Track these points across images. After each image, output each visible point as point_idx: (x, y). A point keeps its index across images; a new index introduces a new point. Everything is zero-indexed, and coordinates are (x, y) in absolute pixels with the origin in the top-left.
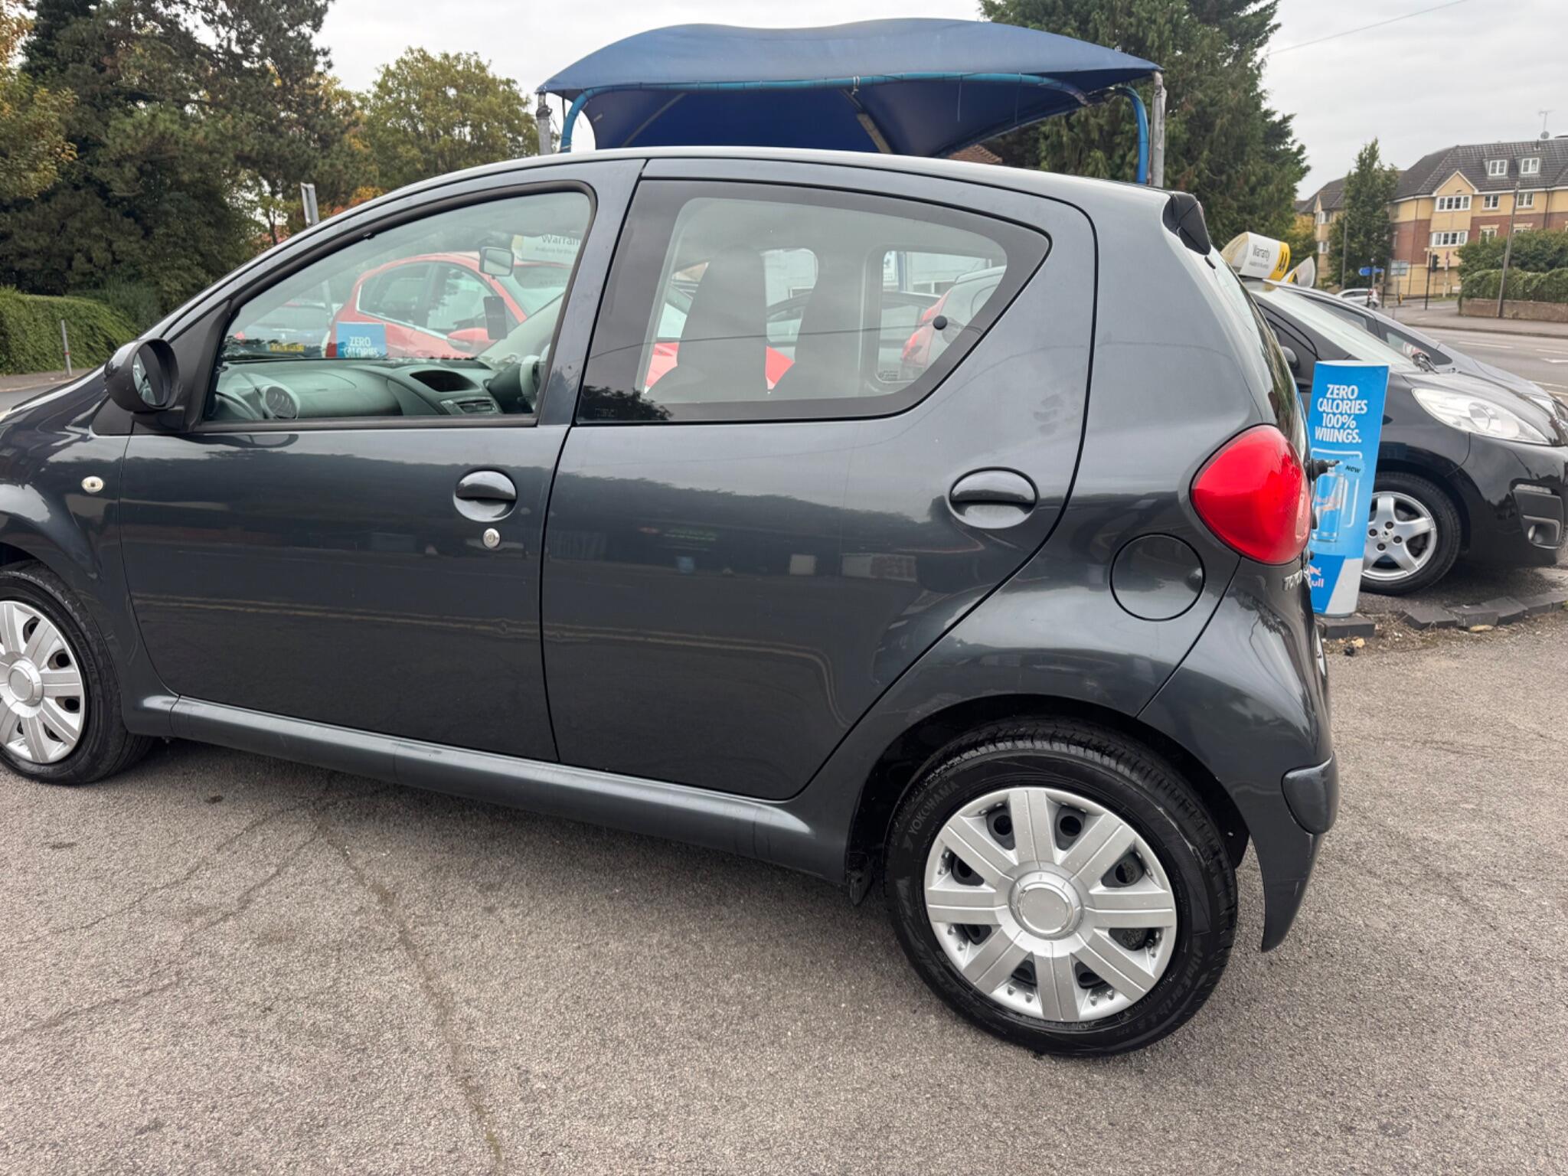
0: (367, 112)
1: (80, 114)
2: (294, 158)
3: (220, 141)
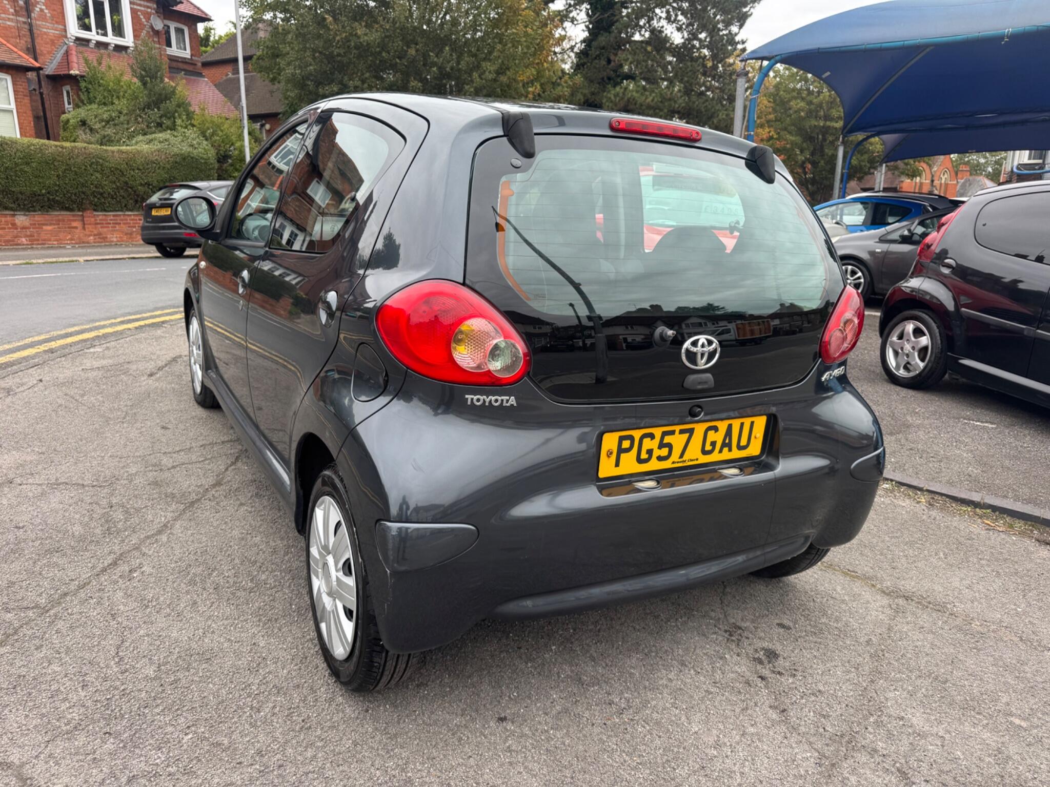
0: (778, 79)
1: (593, 89)
2: (706, 111)
3: (661, 102)
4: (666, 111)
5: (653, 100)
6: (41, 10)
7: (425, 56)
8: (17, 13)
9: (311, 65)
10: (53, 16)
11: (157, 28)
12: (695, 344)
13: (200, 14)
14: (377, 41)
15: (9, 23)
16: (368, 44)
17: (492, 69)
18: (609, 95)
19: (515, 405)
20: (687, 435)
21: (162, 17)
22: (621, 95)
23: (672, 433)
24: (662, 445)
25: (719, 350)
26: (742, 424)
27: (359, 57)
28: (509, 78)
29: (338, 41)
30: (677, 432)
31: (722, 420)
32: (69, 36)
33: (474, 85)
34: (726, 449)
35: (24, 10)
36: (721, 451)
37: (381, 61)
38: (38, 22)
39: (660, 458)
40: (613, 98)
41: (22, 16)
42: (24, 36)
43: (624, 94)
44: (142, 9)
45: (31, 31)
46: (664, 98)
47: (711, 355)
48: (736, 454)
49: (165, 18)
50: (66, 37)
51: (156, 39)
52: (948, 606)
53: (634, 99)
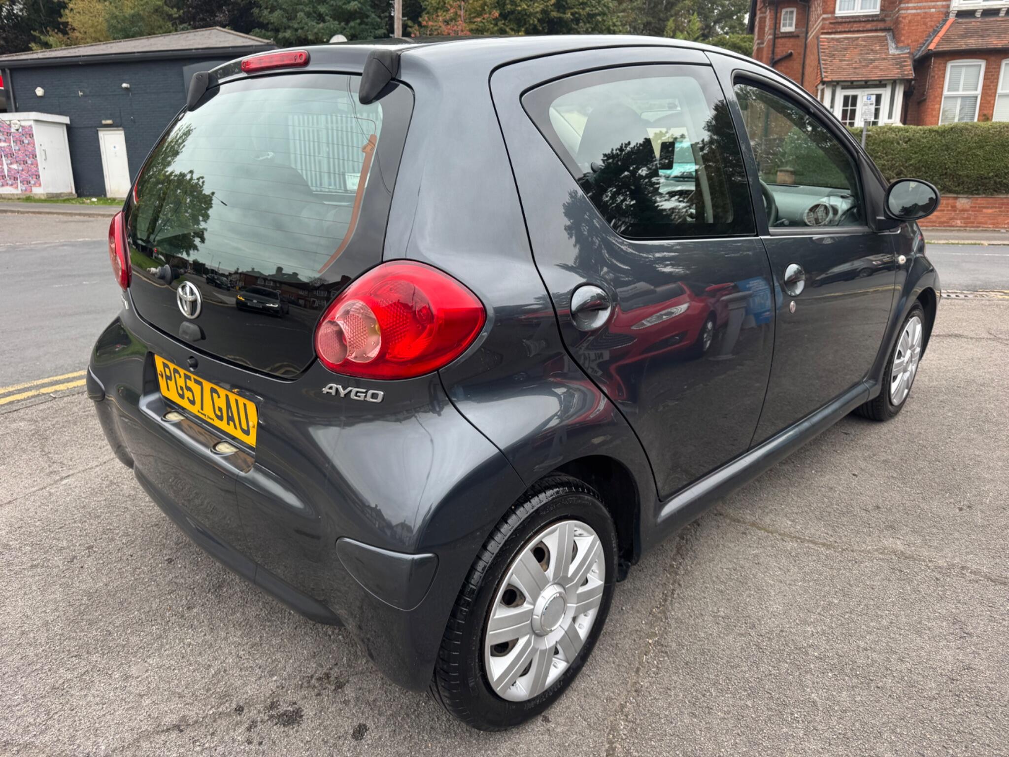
12: (183, 289)
23: (190, 378)
25: (200, 301)
30: (193, 379)
31: (219, 386)
34: (232, 424)
36: (228, 423)
39: (190, 401)
48: (240, 434)
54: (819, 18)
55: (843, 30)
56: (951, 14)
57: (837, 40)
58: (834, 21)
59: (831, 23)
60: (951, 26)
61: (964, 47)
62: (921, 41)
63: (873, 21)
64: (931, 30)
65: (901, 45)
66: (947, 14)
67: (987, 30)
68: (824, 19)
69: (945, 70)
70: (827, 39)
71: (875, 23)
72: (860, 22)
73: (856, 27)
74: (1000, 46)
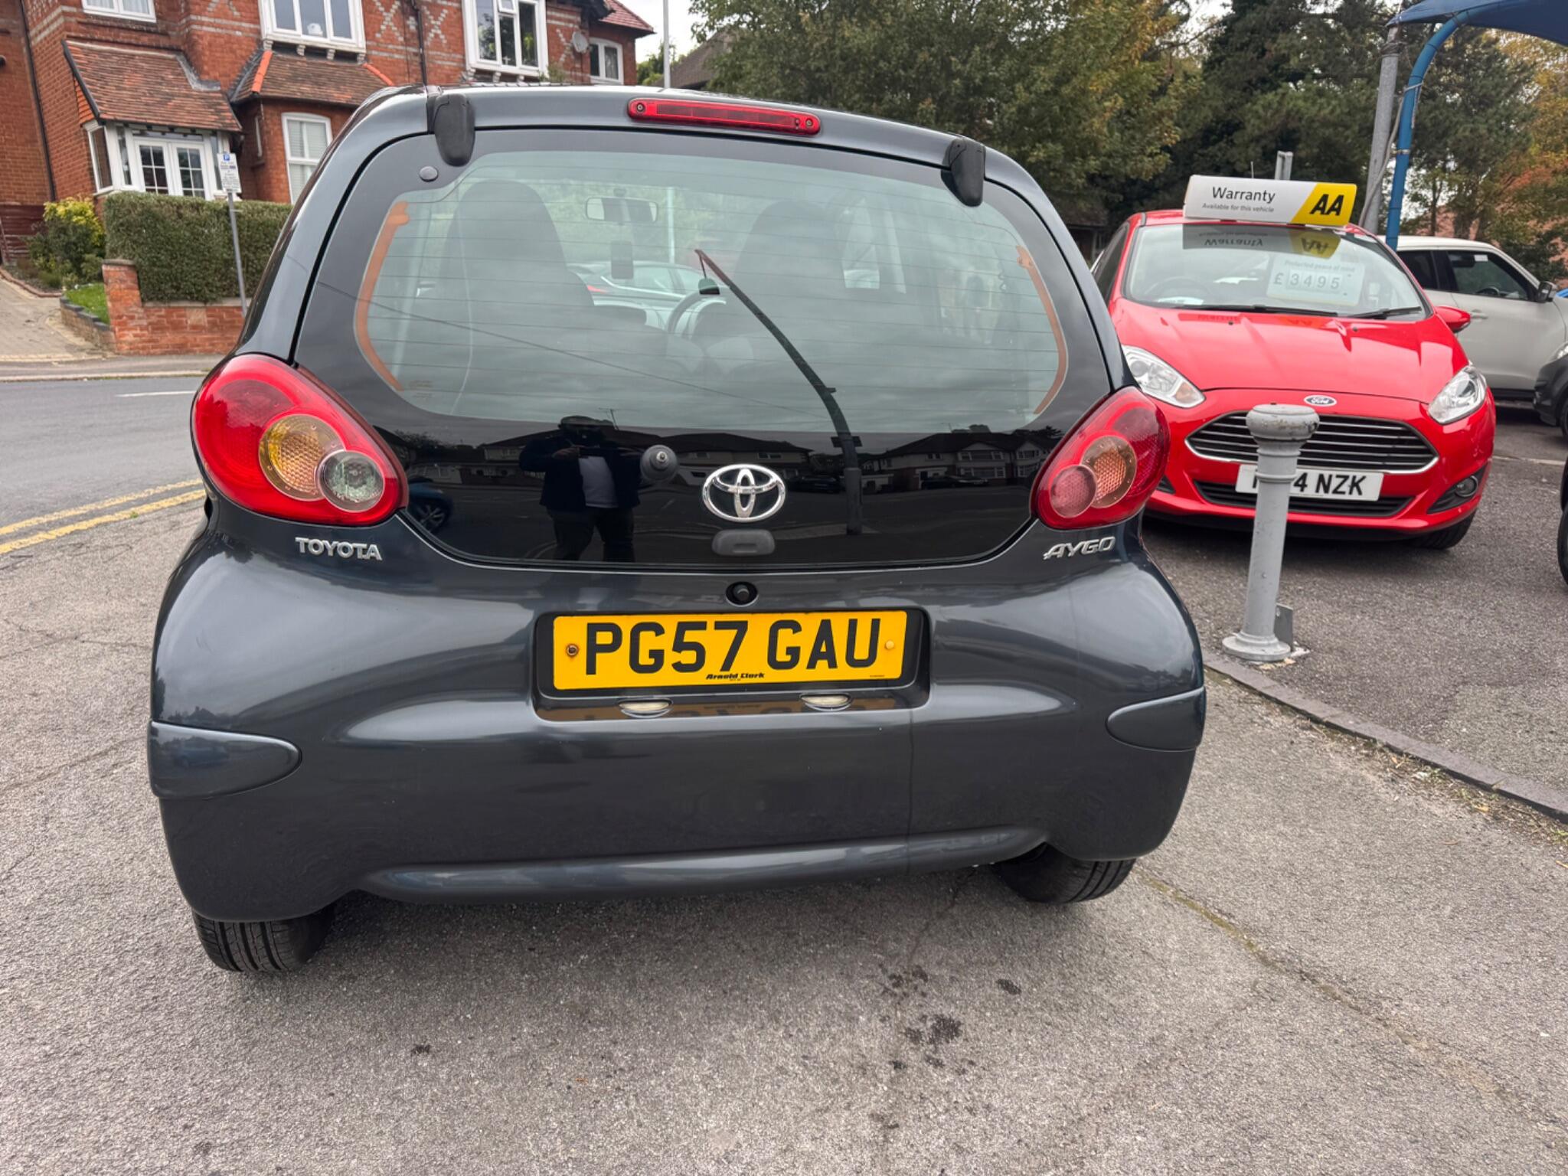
1: (1230, 100)
2: (1434, 126)
3: (1349, 113)
4: (1356, 128)
5: (1332, 112)
6: (436, 36)
7: (946, 65)
8: (407, 42)
9: (777, 87)
10: (449, 43)
11: (579, 49)
12: (730, 477)
13: (638, 26)
14: (873, 45)
15: (397, 56)
16: (859, 50)
17: (1047, 75)
18: (1255, 108)
19: (379, 557)
20: (734, 632)
21: (587, 33)
22: (1275, 106)
23: (702, 626)
24: (679, 646)
25: (782, 488)
26: (853, 624)
27: (846, 72)
28: (1074, 88)
29: (817, 49)
30: (710, 625)
31: (807, 611)
32: (468, 68)
33: (1018, 102)
34: (822, 664)
35: (415, 37)
36: (812, 665)
37: (877, 75)
38: (431, 53)
39: (679, 667)
40: (1261, 111)
41: (413, 46)
42: (414, 71)
43: (1280, 103)
44: (563, 24)
45: (422, 64)
46: (1355, 108)
47: (765, 500)
48: (844, 672)
49: (592, 35)
50: (464, 69)
51: (578, 66)
52: (1385, 1004)
53: (1298, 112)
54: (51, 10)
55: (104, 38)
56: (265, 45)
57: (99, 52)
58: (85, 20)
59: (79, 23)
60: (271, 62)
61: (298, 96)
62: (233, 76)
63: (149, 32)
64: (243, 62)
65: (206, 77)
66: (260, 43)
67: (320, 76)
68: (64, 13)
69: (280, 124)
70: (82, 48)
71: (154, 37)
72: (128, 29)
73: (123, 36)
74: (343, 101)
